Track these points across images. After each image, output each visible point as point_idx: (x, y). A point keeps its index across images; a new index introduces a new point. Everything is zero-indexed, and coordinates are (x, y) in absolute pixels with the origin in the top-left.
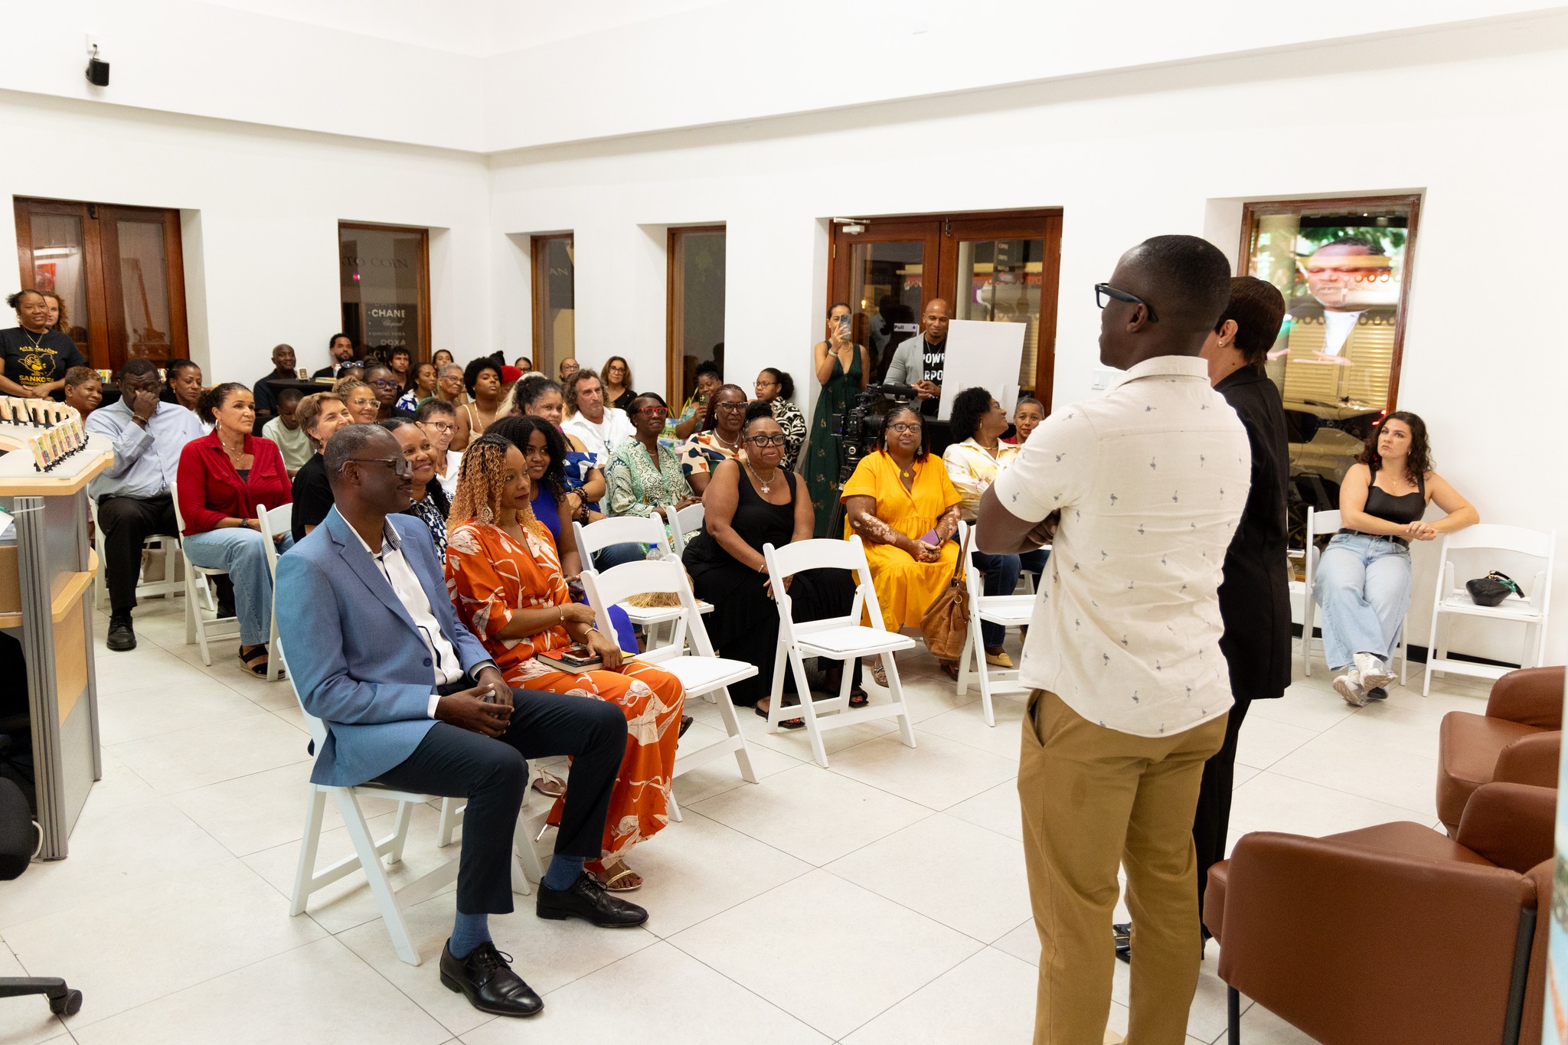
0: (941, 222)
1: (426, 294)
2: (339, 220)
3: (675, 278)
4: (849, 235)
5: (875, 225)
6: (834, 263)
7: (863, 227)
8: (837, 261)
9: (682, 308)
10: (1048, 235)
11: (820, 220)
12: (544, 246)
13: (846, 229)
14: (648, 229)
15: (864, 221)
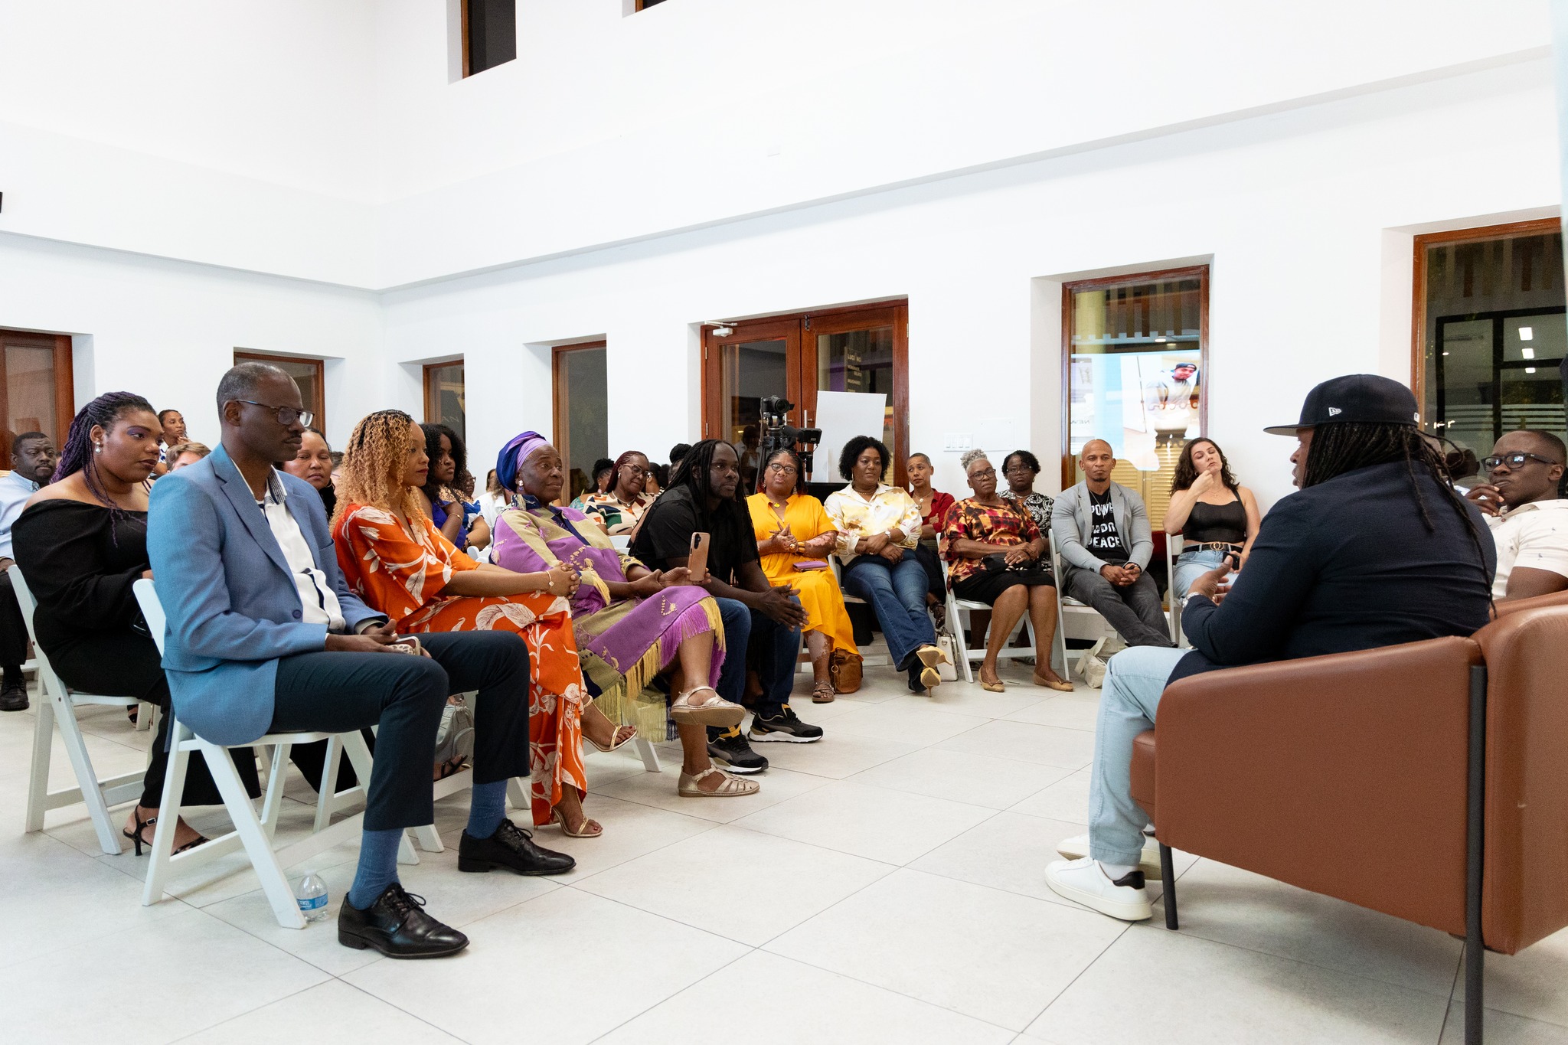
0: (800, 320)
1: (321, 424)
2: (235, 348)
3: (560, 393)
4: (719, 337)
5: (742, 326)
6: (706, 364)
7: (731, 330)
8: (708, 361)
9: (567, 420)
10: (896, 322)
11: (692, 325)
12: (436, 374)
13: (716, 332)
14: (533, 346)
15: (732, 324)
